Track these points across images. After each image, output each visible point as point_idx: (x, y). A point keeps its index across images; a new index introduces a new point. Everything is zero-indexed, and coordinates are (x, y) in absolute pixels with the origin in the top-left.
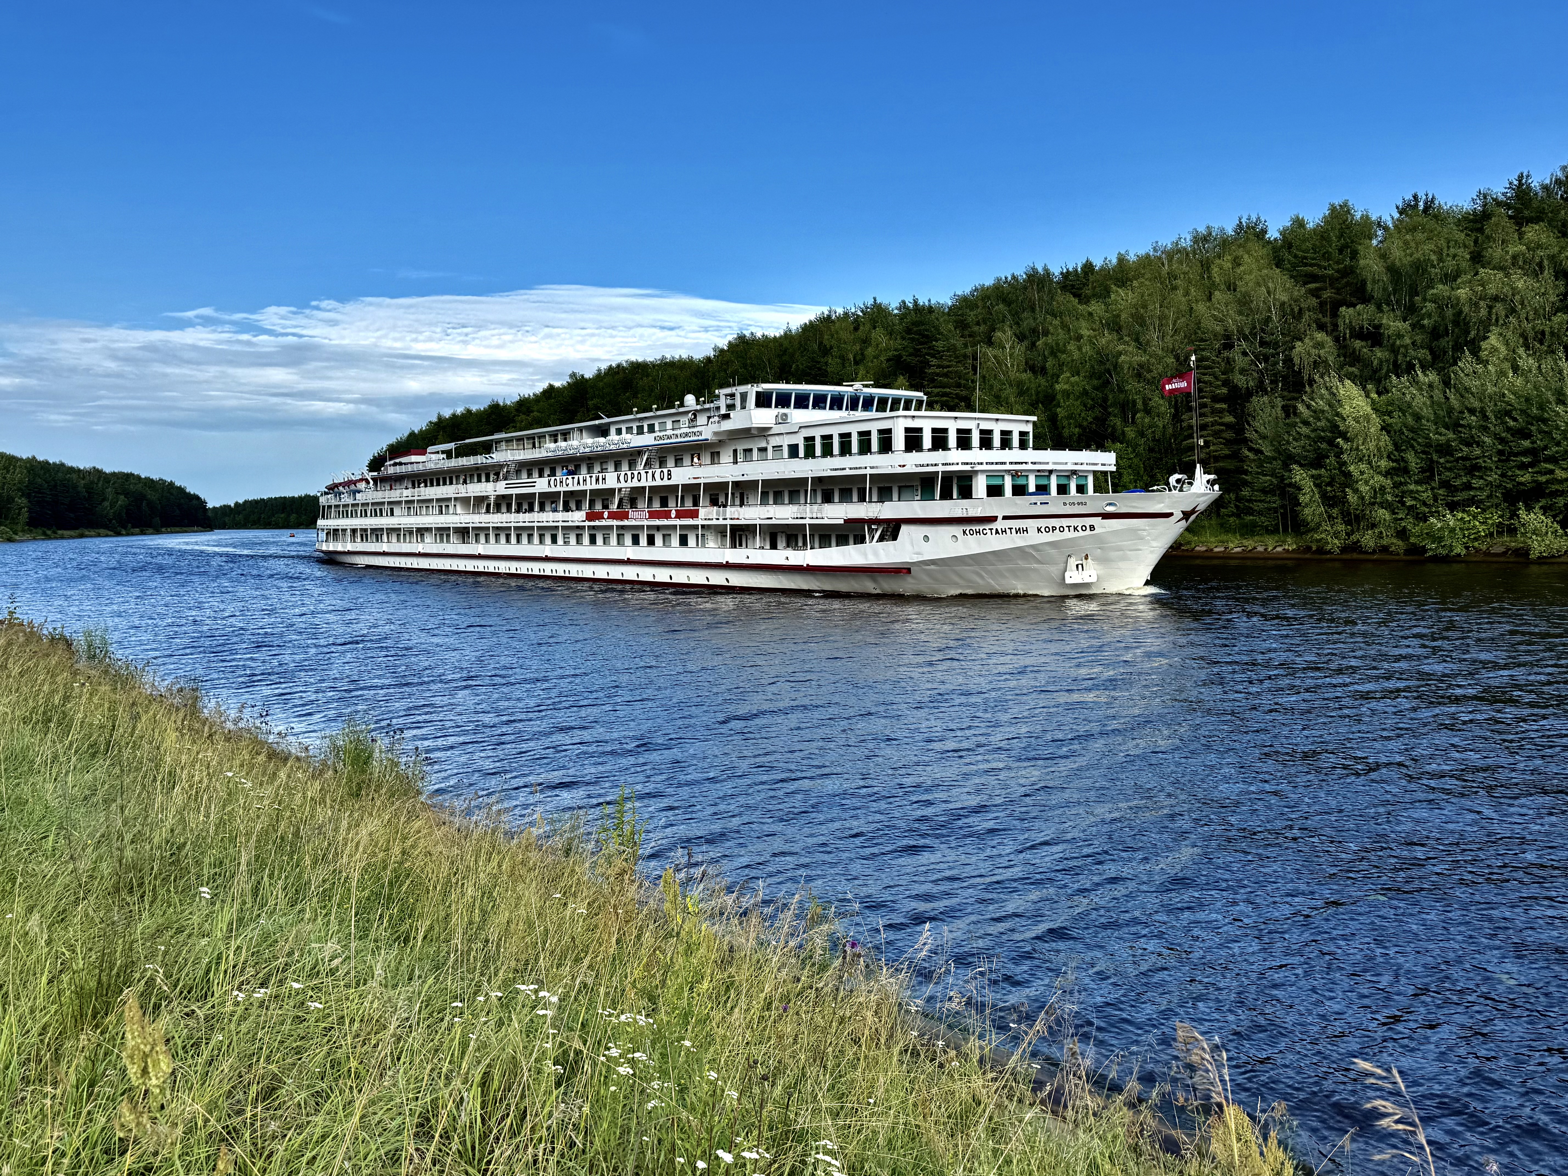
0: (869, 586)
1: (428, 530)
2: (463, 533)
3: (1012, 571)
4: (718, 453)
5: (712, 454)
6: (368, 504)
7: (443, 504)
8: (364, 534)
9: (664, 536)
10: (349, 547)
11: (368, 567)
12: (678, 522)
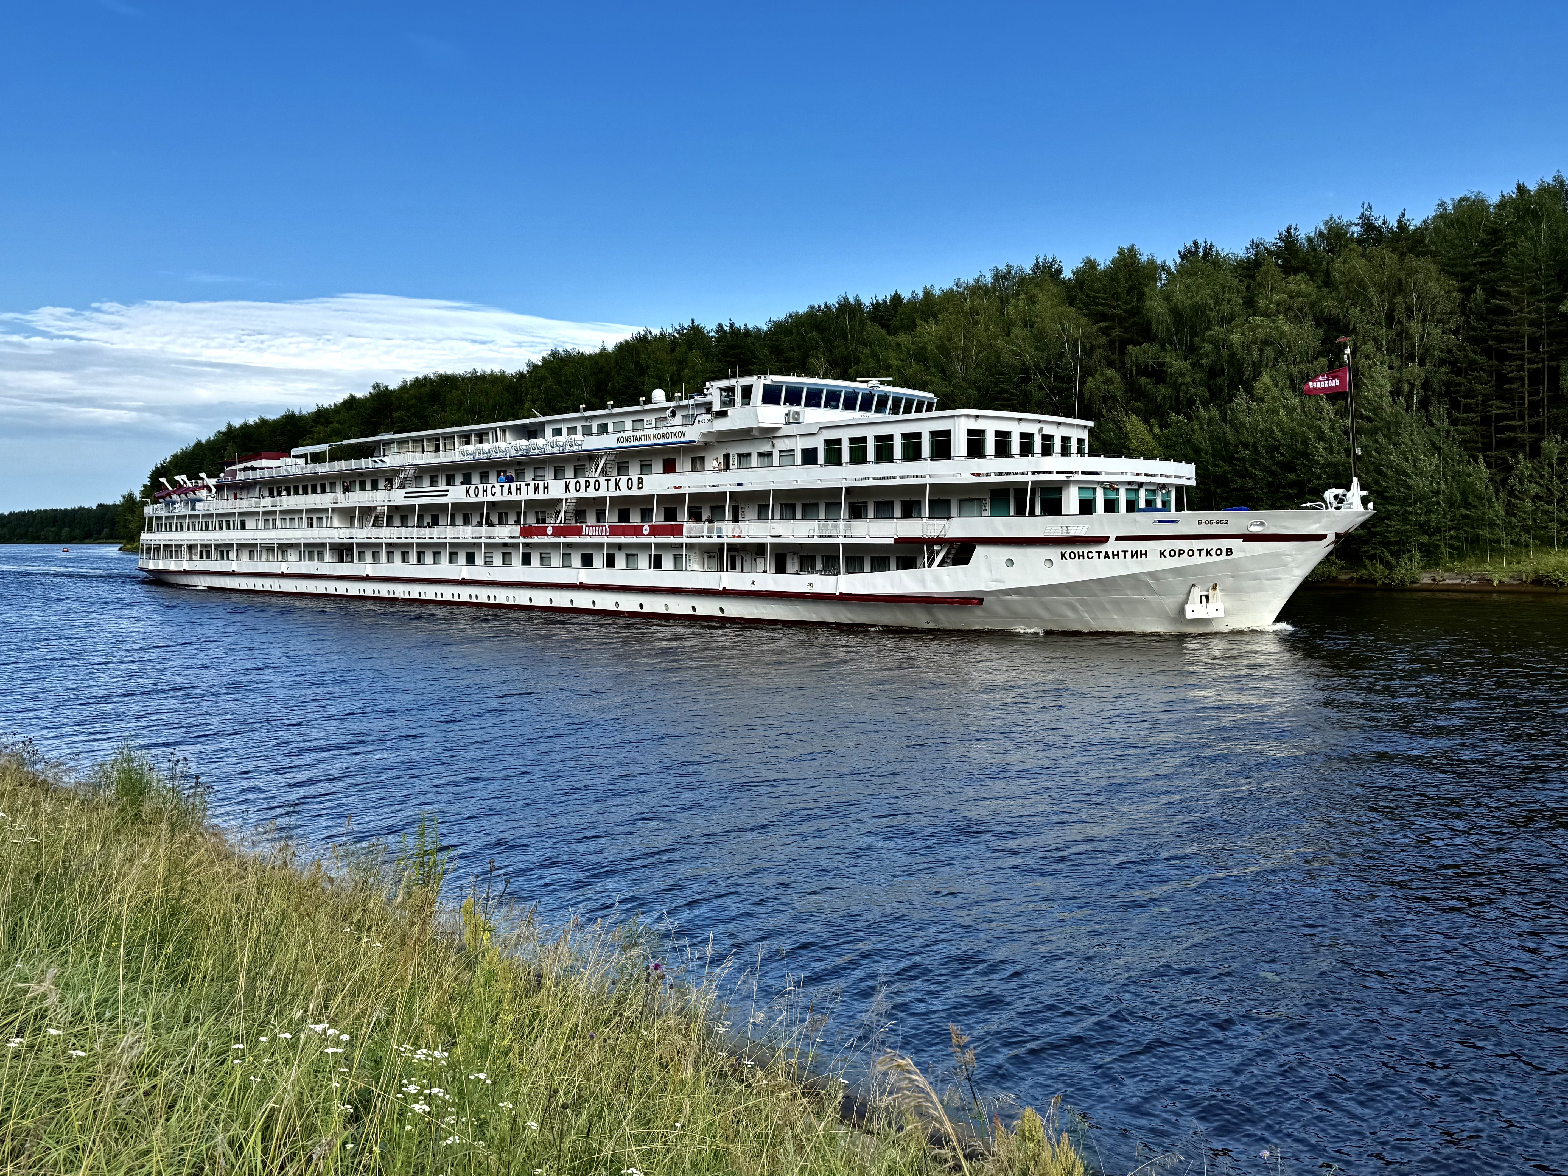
0: (921, 619)
1: (291, 546)
2: (343, 551)
3: (1117, 604)
4: (702, 459)
5: (694, 460)
6: (211, 515)
7: (315, 516)
8: (205, 550)
9: (627, 556)
10: (186, 565)
11: (211, 589)
12: (653, 540)
